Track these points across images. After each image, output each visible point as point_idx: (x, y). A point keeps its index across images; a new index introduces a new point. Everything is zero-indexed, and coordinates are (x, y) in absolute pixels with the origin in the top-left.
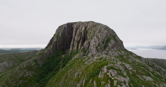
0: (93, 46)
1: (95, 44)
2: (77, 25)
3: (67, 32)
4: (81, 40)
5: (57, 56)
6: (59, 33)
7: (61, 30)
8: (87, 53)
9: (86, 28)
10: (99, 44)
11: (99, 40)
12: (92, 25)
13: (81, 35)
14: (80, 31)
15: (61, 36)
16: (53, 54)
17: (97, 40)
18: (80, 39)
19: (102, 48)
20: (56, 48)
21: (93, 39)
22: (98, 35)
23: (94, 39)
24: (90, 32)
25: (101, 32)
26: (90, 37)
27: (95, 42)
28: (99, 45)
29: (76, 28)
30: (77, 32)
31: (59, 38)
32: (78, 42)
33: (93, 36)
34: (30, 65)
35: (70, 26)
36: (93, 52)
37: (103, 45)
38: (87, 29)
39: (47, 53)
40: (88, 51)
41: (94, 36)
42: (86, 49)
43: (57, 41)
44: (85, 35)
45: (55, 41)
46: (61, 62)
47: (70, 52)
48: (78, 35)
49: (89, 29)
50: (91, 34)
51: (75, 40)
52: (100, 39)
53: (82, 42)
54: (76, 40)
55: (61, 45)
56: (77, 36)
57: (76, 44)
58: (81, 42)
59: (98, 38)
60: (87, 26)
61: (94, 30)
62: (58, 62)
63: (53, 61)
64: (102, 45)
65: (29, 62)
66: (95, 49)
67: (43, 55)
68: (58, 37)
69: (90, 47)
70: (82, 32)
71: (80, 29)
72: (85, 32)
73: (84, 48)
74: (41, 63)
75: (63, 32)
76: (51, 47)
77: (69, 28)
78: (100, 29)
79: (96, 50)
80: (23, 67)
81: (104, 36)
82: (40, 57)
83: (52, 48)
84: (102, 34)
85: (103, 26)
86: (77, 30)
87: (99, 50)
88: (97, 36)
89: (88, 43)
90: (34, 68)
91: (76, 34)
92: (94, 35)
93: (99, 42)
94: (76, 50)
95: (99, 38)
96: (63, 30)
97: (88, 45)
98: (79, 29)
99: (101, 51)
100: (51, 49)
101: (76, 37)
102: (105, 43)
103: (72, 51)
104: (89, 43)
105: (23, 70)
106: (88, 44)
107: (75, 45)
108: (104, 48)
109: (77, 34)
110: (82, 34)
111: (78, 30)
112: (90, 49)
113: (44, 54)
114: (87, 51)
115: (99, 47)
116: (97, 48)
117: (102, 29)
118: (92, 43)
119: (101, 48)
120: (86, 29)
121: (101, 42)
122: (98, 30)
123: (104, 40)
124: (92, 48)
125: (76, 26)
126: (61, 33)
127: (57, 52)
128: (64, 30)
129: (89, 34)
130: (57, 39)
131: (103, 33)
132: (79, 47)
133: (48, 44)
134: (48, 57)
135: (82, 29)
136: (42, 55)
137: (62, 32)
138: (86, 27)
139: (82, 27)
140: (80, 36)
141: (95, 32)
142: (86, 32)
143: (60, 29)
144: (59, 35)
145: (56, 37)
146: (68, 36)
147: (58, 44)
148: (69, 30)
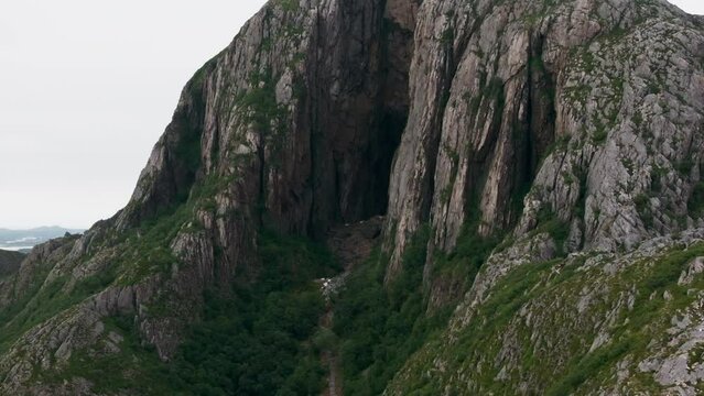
0: (617, 194)
1: (625, 178)
2: (450, 14)
3: (343, 64)
4: (501, 149)
5: (279, 288)
6: (271, 81)
7: (285, 50)
8: (578, 242)
9: (537, 46)
10: (654, 177)
11: (653, 147)
12: (593, 23)
13: (501, 103)
14: (490, 70)
15: (291, 108)
16: (239, 271)
17: (642, 149)
18: (493, 137)
19: (678, 203)
20: (260, 211)
21: (612, 145)
22: (643, 109)
23: (621, 146)
24: (583, 88)
25: (667, 88)
26: (584, 128)
27: (627, 164)
28: (655, 186)
29: (449, 35)
30: (460, 73)
31: (282, 128)
32: (479, 163)
33: (605, 121)
34: (99, 348)
35: (363, 11)
36: (622, 233)
37: (686, 185)
38: (549, 55)
39: (194, 256)
40: (582, 228)
41: (613, 119)
42: (566, 216)
43: (267, 155)
44: (530, 100)
45: (247, 157)
46: (325, 332)
47: (398, 252)
48: (474, 106)
49: (571, 55)
50: (592, 105)
51: (448, 148)
52: (661, 140)
53: (510, 161)
54: (452, 145)
55: (292, 192)
56: (463, 106)
57: (460, 181)
58: (498, 161)
59: (647, 134)
60: (549, 25)
61: (614, 67)
62: (299, 333)
63: (248, 326)
64: (674, 190)
65: (81, 329)
66: (629, 214)
67: (167, 273)
68: (273, 115)
69: (589, 200)
70: (504, 74)
71: (486, 49)
72: (530, 76)
73: (546, 207)
74: (163, 338)
75: (308, 66)
76: (223, 203)
77: (358, 22)
78: (663, 63)
79: (639, 222)
80: (53, 360)
81: (688, 123)
82: (150, 292)
83: (233, 215)
84: (674, 102)
85: (679, 35)
86: (453, 59)
87: (656, 220)
88: (637, 119)
89: (576, 168)
90: (127, 374)
91: (447, 95)
92: (616, 111)
93: (653, 164)
94: (457, 232)
95: (651, 135)
96: (304, 44)
97: (575, 186)
98: (471, 46)
99: (671, 226)
100: (221, 222)
101: (447, 121)
102: (695, 169)
103: (419, 241)
104: (582, 173)
105: (66, 382)
106: (573, 177)
107: (450, 191)
108: (689, 203)
109: (458, 89)
110: (510, 94)
111: (469, 62)
112: (597, 212)
113: (175, 267)
114: (575, 231)
115: (655, 202)
116: (641, 203)
117: (674, 58)
118: (607, 170)
119: (667, 208)
120: (540, 53)
121: (667, 164)
122: (645, 68)
123: (691, 150)
124: (609, 207)
125: (442, 24)
126: (287, 77)
127: (274, 247)
128: (310, 50)
129: (578, 104)
130: (262, 131)
131: (680, 98)
132: (490, 207)
133: (145, 177)
134: (207, 296)
135: (501, 49)
136: (158, 277)
137: (300, 67)
138: (542, 38)
139: (500, 33)
140: (487, 109)
141: (618, 84)
142: (540, 78)
143: (281, 42)
144: (275, 97)
145: (252, 118)
146: (346, 106)
147: (275, 177)
148: (353, 42)
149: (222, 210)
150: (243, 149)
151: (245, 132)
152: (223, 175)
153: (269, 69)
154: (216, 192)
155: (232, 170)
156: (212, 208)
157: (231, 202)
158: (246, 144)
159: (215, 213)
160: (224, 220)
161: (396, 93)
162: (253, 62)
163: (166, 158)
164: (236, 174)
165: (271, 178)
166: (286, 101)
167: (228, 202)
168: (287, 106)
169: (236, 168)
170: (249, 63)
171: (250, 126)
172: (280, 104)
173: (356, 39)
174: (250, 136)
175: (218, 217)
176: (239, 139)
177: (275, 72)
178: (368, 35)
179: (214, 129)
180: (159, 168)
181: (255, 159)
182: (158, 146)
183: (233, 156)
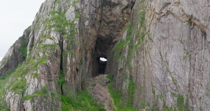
15: (76, 22)
20: (61, 84)
43: (65, 46)
45: (51, 46)
76: (32, 83)
83: (41, 94)
100: (28, 104)
126: (71, 9)
130: (62, 33)
137: (77, 6)
144: (65, 18)
145: (54, 26)
146: (89, 31)
147: (71, 60)
148: (92, 7)
149: (30, 91)
150: (49, 42)
151: (50, 32)
152: (34, 58)
153: (60, 9)
154: (26, 72)
155: (41, 55)
156: (21, 88)
157: (40, 81)
158: (51, 39)
159: (23, 93)
160: (33, 101)
161: (103, 30)
162: (51, 8)
163: (14, 51)
164: (44, 57)
165: (69, 60)
166: (72, 20)
167: (36, 82)
168: (73, 22)
169: (44, 53)
170: (49, 8)
171: (53, 29)
172: (69, 20)
173: (94, 6)
174: (53, 35)
175: (26, 99)
176: (45, 36)
177: (63, 10)
178: (98, 5)
179: (32, 36)
180: (10, 55)
181: (58, 48)
182: (11, 47)
183: (42, 46)
